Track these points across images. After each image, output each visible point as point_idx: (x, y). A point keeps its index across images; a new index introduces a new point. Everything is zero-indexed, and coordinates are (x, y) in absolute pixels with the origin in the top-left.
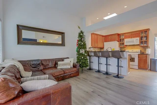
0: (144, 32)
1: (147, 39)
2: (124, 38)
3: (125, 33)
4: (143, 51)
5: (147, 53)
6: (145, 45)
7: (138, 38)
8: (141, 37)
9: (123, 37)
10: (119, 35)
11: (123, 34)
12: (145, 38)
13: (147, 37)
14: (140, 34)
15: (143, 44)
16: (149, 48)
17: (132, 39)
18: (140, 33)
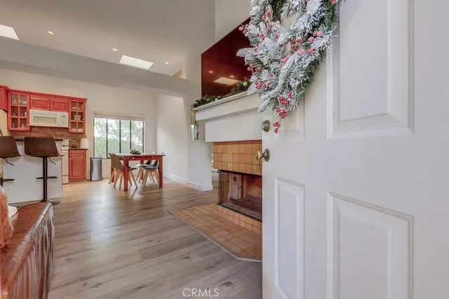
0: (77, 103)
1: (82, 118)
2: (28, 106)
3: (30, 93)
4: (75, 143)
5: (83, 147)
6: (80, 130)
7: (66, 114)
8: (72, 112)
9: (25, 102)
10: (8, 91)
11: (25, 94)
12: (79, 117)
13: (82, 115)
14: (70, 106)
15: (75, 128)
16: (86, 137)
17: (52, 112)
18: (70, 103)
